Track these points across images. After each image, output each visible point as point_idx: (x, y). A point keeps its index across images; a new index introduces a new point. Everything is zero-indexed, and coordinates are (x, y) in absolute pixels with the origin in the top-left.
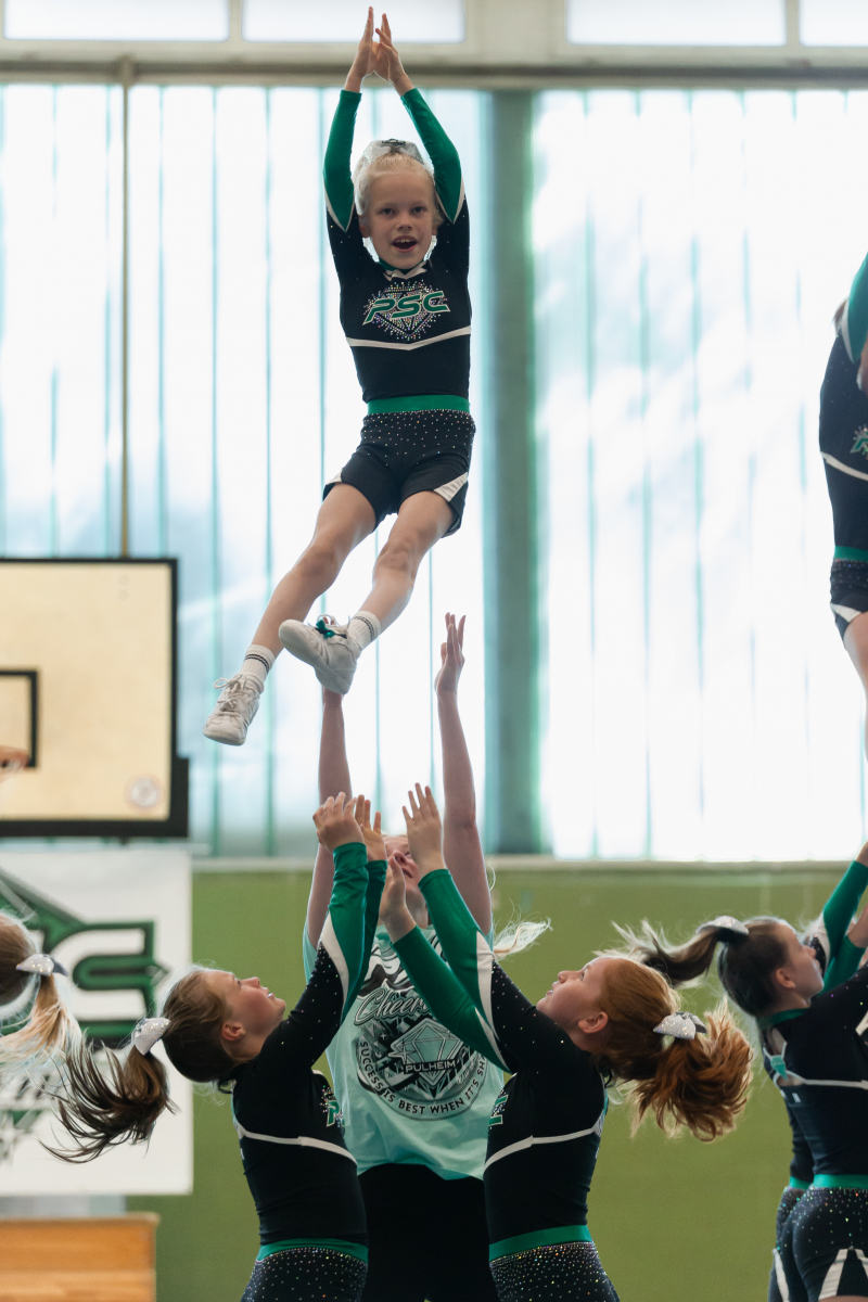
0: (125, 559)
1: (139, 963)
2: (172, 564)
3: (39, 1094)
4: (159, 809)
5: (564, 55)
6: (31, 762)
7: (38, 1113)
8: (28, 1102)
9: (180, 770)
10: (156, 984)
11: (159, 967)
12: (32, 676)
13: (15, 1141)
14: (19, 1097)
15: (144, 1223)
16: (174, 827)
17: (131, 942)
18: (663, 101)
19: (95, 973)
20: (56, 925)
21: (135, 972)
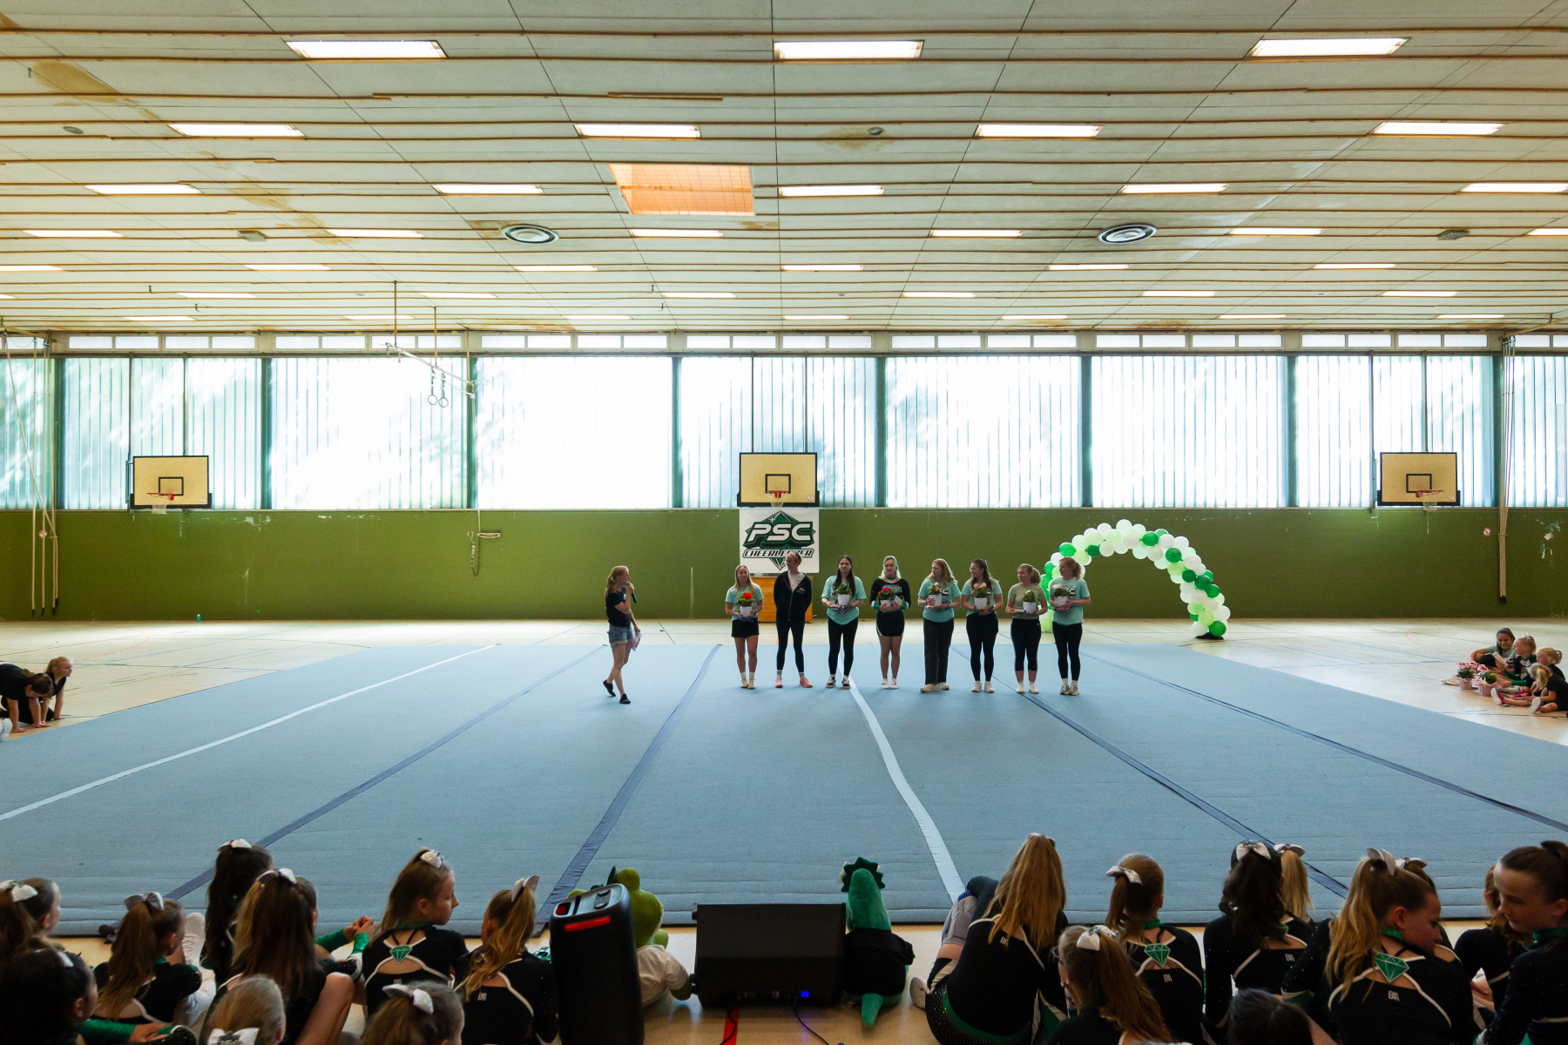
0: (806, 453)
2: (816, 454)
4: (813, 500)
5: (892, 351)
6: (789, 492)
9: (817, 493)
12: (789, 476)
16: (816, 504)
18: (911, 359)
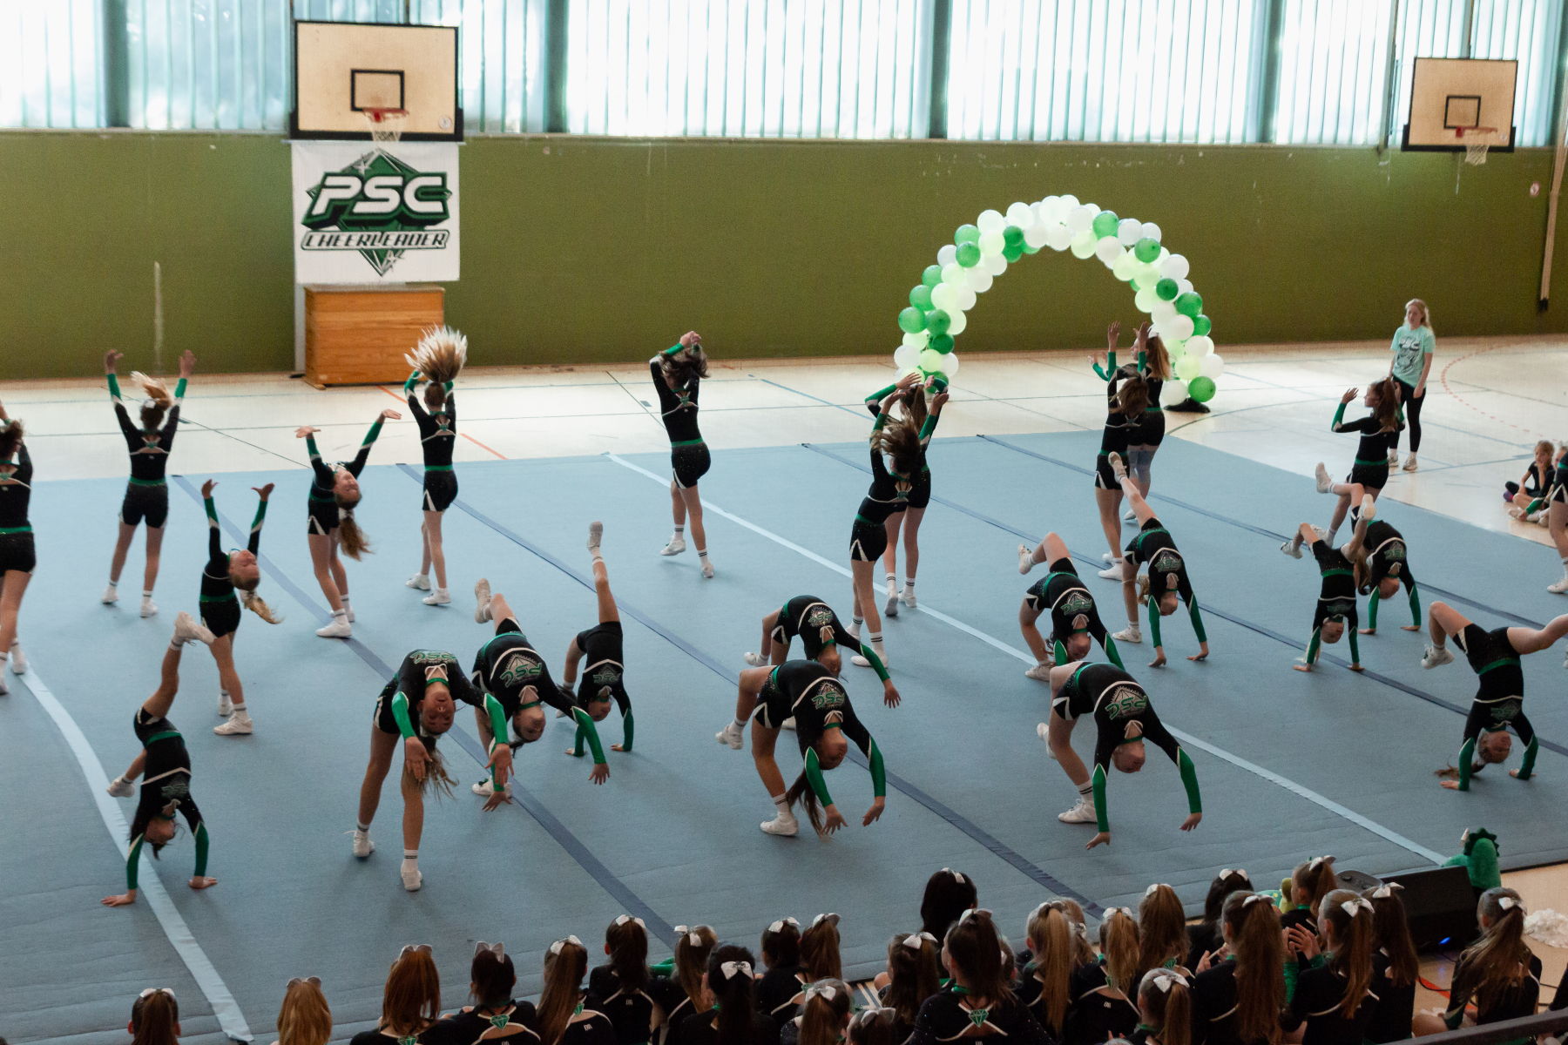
0: (437, 25)
1: (439, 190)
2: (457, 29)
3: (403, 243)
4: (449, 128)
6: (401, 111)
7: (403, 250)
8: (399, 246)
9: (459, 113)
10: (447, 199)
11: (449, 191)
12: (401, 74)
13: (395, 261)
14: (396, 244)
15: (441, 292)
16: (457, 136)
17: (437, 181)
19: (422, 194)
20: (408, 174)
21: (439, 194)
